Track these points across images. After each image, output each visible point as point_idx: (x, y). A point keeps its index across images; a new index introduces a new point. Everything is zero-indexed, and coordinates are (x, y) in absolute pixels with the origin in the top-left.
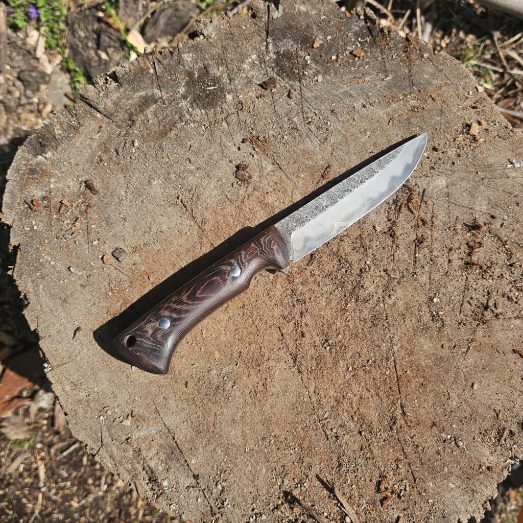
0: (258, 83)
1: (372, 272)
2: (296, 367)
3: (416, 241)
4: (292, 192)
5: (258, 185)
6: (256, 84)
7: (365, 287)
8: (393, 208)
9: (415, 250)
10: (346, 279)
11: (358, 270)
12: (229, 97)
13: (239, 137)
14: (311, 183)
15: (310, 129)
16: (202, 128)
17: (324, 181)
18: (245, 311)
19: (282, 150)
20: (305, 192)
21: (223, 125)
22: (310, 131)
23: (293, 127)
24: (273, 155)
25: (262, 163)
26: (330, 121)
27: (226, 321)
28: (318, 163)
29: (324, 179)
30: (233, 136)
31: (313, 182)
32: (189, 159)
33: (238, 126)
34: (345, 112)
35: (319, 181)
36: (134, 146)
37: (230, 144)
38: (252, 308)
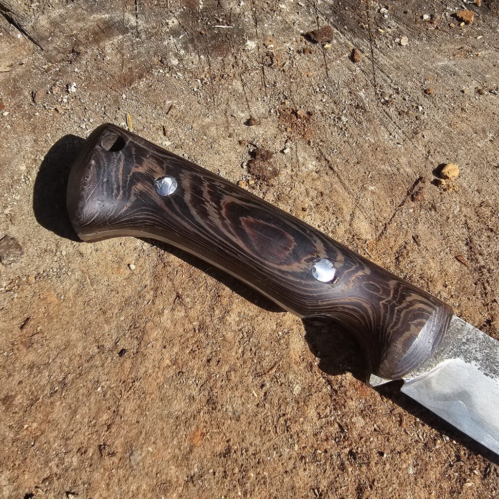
0: (302, 31)
4: (352, 215)
5: (286, 193)
6: (298, 33)
12: (251, 45)
13: (261, 107)
14: (389, 203)
15: (386, 113)
16: (196, 83)
17: (413, 204)
18: (229, 466)
19: (335, 138)
20: (377, 219)
21: (234, 84)
22: (386, 116)
23: (358, 105)
24: (320, 144)
25: (298, 154)
26: (421, 105)
27: (181, 488)
28: (402, 171)
29: (412, 201)
30: (249, 103)
31: (392, 202)
32: (164, 129)
33: (260, 89)
34: (447, 96)
35: (403, 202)
36: (68, 92)
37: (243, 115)
38: (247, 460)
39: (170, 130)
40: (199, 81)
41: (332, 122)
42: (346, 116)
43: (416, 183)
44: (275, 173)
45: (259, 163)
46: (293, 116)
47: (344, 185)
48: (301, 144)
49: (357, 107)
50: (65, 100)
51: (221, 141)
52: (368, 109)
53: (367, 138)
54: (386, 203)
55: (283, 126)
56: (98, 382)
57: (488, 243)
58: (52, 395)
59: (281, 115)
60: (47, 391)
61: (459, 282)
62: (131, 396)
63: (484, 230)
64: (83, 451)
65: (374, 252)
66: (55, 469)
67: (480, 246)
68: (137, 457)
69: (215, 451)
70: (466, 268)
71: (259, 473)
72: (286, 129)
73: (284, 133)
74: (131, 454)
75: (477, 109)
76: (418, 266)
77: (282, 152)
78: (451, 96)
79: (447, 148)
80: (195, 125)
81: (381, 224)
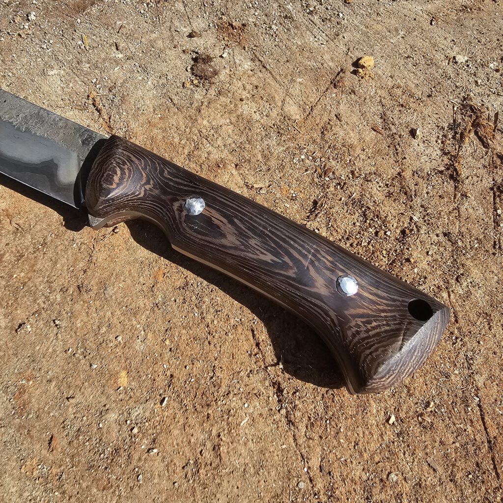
1: (423, 237)
2: (283, 411)
3: (495, 189)
4: (283, 101)
5: (226, 88)
7: (412, 261)
8: (450, 136)
9: (495, 203)
10: (378, 246)
11: (398, 231)
13: (201, 22)
14: (314, 90)
15: (312, 21)
16: (143, 6)
17: (335, 90)
18: (187, 295)
19: (267, 43)
20: (305, 103)
21: (176, 5)
22: (311, 23)
23: (286, 16)
24: (254, 48)
25: (235, 58)
26: (342, 13)
27: (148, 312)
28: (325, 65)
29: (335, 88)
30: (191, 20)
31: (317, 90)
32: (116, 45)
33: (200, 8)
34: (364, 4)
35: (327, 89)
36: (28, 19)
37: (185, 30)
38: (202, 289)
39: (122, 45)
40: (145, 4)
41: (264, 31)
42: (276, 24)
43: (338, 74)
44: (216, 73)
45: (201, 66)
46: (230, 27)
47: (275, 79)
48: (237, 50)
49: (286, 17)
50: (27, 27)
51: (167, 52)
52: (295, 19)
53: (295, 42)
54: (312, 91)
55: (221, 36)
56: (73, 240)
57: (400, 116)
58: (35, 252)
59: (220, 28)
60: (31, 250)
61: (375, 147)
62: (101, 249)
63: (396, 106)
64: (65, 290)
65: (303, 129)
66: (42, 305)
67: (393, 119)
68: (110, 291)
69: (175, 285)
70: (381, 136)
71: (212, 299)
72: (224, 39)
73: (222, 42)
74: (105, 290)
75: (391, 13)
76: (340, 137)
77: (221, 56)
78: (368, 4)
79: (365, 45)
80: (143, 40)
81: (308, 107)
